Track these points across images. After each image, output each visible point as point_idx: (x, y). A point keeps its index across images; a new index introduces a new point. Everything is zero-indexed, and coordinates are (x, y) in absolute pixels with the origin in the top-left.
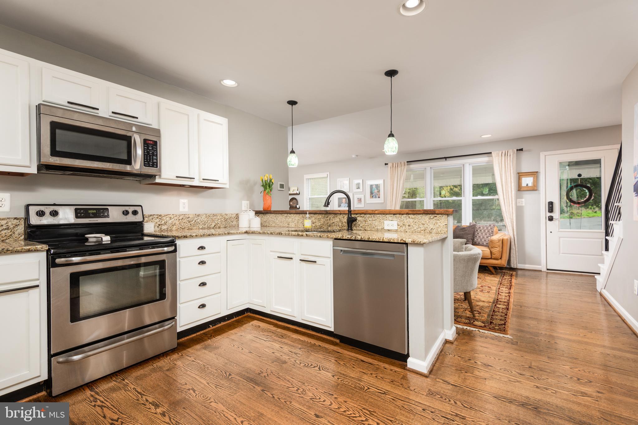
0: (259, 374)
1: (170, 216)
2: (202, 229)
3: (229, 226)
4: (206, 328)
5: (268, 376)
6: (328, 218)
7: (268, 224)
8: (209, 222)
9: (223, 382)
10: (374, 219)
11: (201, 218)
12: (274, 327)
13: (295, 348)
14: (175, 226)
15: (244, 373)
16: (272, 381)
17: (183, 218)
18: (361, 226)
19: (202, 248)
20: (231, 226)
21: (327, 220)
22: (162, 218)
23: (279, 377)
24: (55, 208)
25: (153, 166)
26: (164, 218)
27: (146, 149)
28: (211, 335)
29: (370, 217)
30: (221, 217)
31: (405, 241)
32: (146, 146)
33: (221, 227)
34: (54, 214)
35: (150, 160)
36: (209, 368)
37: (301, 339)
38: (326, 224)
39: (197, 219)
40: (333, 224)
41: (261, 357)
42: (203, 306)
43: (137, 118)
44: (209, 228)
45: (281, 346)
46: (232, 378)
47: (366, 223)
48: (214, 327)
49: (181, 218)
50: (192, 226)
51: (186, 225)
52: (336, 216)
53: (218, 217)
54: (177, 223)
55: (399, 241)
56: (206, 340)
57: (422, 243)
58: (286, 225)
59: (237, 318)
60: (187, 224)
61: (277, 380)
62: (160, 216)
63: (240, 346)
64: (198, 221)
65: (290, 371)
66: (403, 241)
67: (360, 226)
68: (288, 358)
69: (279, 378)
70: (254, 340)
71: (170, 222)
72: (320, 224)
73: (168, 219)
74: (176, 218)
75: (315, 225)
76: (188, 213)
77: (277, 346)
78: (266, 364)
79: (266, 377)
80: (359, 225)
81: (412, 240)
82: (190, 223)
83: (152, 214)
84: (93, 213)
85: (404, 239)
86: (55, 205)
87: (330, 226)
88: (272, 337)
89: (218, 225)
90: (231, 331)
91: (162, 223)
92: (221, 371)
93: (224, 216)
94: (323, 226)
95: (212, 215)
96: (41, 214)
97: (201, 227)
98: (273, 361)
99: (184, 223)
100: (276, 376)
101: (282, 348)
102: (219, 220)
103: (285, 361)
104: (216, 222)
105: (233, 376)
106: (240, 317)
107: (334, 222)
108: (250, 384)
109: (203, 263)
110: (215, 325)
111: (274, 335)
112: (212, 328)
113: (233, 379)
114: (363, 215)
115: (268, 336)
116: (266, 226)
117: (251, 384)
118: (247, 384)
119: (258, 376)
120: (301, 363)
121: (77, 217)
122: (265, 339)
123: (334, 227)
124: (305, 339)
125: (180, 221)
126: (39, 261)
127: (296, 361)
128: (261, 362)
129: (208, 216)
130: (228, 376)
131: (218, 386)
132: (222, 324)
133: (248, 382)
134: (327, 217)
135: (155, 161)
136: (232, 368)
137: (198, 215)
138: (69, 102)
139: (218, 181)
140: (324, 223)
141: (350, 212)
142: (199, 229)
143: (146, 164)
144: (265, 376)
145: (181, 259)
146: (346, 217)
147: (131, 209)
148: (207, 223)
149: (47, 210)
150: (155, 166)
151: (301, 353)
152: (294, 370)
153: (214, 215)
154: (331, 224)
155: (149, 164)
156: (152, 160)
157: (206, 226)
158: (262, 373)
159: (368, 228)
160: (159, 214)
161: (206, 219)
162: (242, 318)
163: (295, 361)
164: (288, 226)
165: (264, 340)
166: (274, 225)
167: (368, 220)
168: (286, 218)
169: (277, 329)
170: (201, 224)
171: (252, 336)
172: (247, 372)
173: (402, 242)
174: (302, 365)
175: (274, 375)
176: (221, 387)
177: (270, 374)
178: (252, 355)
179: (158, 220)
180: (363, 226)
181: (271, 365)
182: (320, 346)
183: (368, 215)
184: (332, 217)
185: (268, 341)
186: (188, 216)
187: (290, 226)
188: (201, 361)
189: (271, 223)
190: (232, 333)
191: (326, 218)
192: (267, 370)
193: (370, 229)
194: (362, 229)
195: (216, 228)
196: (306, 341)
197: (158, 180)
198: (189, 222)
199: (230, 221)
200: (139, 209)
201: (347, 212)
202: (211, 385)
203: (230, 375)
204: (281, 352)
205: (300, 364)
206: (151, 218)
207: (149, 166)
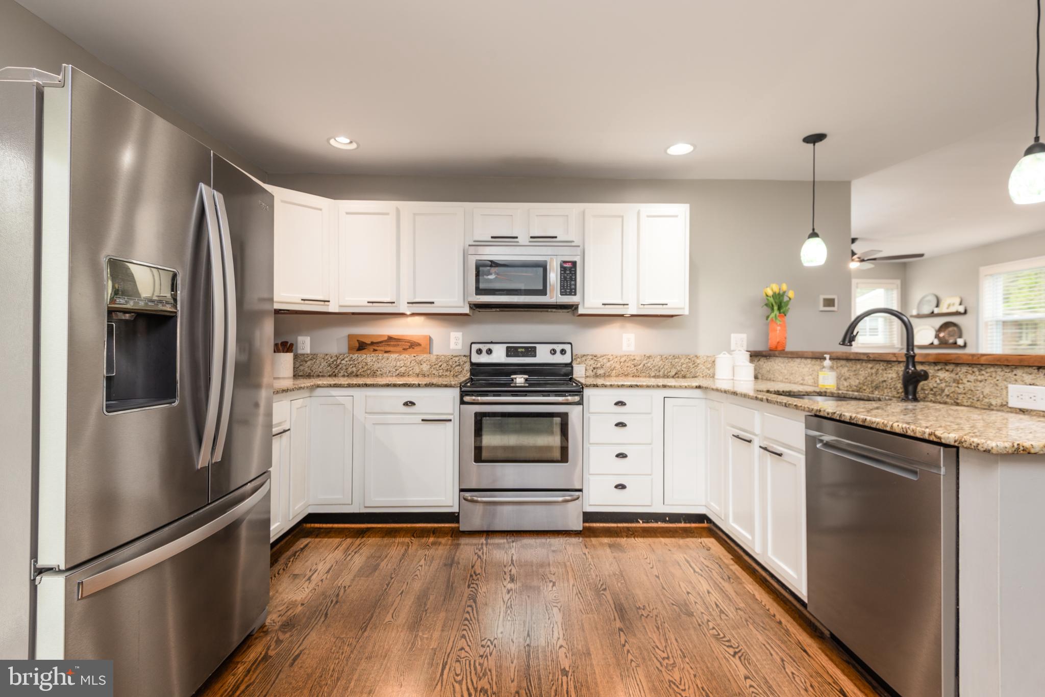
0: (639, 608)
1: (608, 357)
2: (654, 377)
3: (702, 376)
4: (632, 522)
5: (646, 617)
6: (874, 371)
7: (773, 376)
8: (666, 367)
9: (589, 594)
10: (980, 378)
11: (654, 361)
12: (732, 559)
13: (731, 604)
14: (614, 371)
15: (621, 596)
16: (644, 626)
17: (625, 361)
18: (946, 392)
19: (620, 403)
20: (706, 376)
21: (872, 374)
22: (598, 360)
23: (660, 627)
24: (490, 346)
25: (570, 294)
26: (600, 359)
27: (562, 274)
28: (634, 534)
29: (971, 372)
30: (687, 360)
31: (940, 438)
32: (562, 270)
33: (688, 376)
34: (489, 352)
35: (567, 286)
36: (592, 570)
37: (758, 597)
38: (870, 383)
39: (646, 362)
40: (884, 384)
41: (664, 589)
42: (621, 487)
43: (556, 237)
44: (666, 376)
45: (711, 590)
46: (603, 594)
47: (961, 386)
48: (645, 525)
49: (623, 360)
50: (639, 373)
51: (629, 370)
52: (890, 366)
53: (682, 361)
54: (618, 366)
55: (926, 436)
56: (622, 537)
57: (982, 449)
58: (799, 379)
59: (688, 525)
60: (631, 370)
61: (653, 629)
62: (595, 357)
63: (654, 562)
64: (649, 365)
65: (684, 629)
66: (935, 436)
67: (944, 394)
68: (703, 611)
69: (658, 628)
70: (680, 563)
71: (608, 364)
72: (858, 381)
73: (605, 361)
74: (616, 360)
75: (848, 384)
76: (633, 354)
77: (704, 586)
78: (662, 602)
79: (643, 617)
80: (943, 391)
81: (956, 438)
82: (636, 368)
83: (586, 354)
84: (522, 352)
85: (938, 433)
86: (492, 343)
87: (877, 388)
88: (711, 571)
89: (683, 373)
90: (663, 540)
91: (598, 366)
92: (600, 580)
93: (693, 359)
94: (865, 388)
95: (671, 356)
96: (479, 352)
97: (653, 374)
98: (674, 603)
99: (628, 367)
100: (657, 623)
101: (709, 592)
102: (684, 366)
103: (693, 612)
104: (679, 369)
105: (607, 593)
106: (693, 525)
107: (886, 379)
108: (614, 613)
109: (621, 425)
110: (648, 522)
111: (717, 571)
112: (641, 524)
113: (603, 596)
114: (950, 367)
115: (708, 567)
116: (770, 380)
117: (616, 614)
118: (611, 610)
119: (634, 609)
120: (714, 628)
121: (508, 356)
122: (697, 570)
123: (886, 391)
124: (764, 600)
125: (622, 363)
126: (454, 397)
127: (709, 623)
128: (658, 595)
129: (663, 358)
130: (601, 589)
131: (579, 595)
132: (660, 524)
133: (614, 610)
134: (872, 368)
135: (573, 287)
136: (615, 584)
137: (649, 357)
138: (492, 237)
139: (667, 304)
140: (865, 381)
141: (910, 358)
142: (650, 377)
143: (563, 292)
144: (642, 615)
145: (592, 414)
146: (901, 368)
147: (558, 348)
148: (663, 369)
149: (484, 348)
150: (573, 294)
151: (731, 615)
152: (692, 632)
153: (674, 357)
154: (880, 383)
155: (566, 292)
156: (570, 287)
157: (661, 373)
158: (644, 609)
159: (965, 401)
160: (595, 354)
161: (661, 362)
162: (696, 528)
163: (708, 621)
164: (802, 382)
165: (695, 571)
166: (780, 378)
167: (965, 381)
168: (799, 366)
169: (732, 565)
170: (653, 370)
171: (684, 557)
172: (627, 598)
173: (932, 438)
174: (714, 632)
175: (656, 620)
176: (581, 596)
177: (652, 617)
178: (656, 581)
179: (592, 362)
180: (951, 395)
181: (667, 606)
182: (780, 623)
183: (964, 369)
184: (881, 368)
185: (699, 574)
186: (633, 358)
187: (805, 382)
188: (593, 558)
189: (777, 375)
190: (661, 542)
191: (869, 370)
192: (653, 609)
193: (969, 403)
194: (948, 400)
195: (678, 377)
196: (763, 603)
197: (581, 311)
198: (635, 366)
199: (703, 367)
200: (567, 348)
201: (904, 359)
202: (574, 589)
203: (605, 590)
204: (701, 597)
205: (710, 629)
206: (584, 359)
207: (566, 295)
